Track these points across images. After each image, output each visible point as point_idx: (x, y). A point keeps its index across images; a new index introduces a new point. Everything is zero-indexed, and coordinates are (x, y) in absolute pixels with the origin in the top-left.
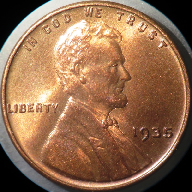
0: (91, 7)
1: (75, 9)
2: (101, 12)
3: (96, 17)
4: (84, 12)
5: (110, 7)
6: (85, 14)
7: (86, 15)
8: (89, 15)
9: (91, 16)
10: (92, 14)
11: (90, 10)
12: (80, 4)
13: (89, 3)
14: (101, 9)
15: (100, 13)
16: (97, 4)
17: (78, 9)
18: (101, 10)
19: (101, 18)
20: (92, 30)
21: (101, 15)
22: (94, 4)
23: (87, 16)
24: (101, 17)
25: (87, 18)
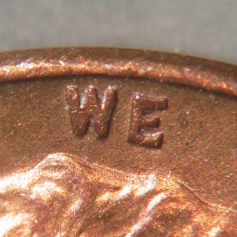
0: (110, 88)
1: (9, 86)
2: (161, 115)
3: (133, 141)
4: (67, 108)
5: (220, 93)
6: (68, 122)
7: (75, 129)
8: (91, 129)
9: (104, 136)
10: (109, 124)
11: (99, 101)
12: (42, 64)
13: (96, 63)
14: (166, 101)
15: (157, 124)
16: (142, 71)
17: (31, 91)
18: (164, 106)
19: (159, 151)
20: (104, 216)
21: (162, 136)
22: (126, 67)
23: (82, 133)
24: (160, 143)
25: (77, 142)
